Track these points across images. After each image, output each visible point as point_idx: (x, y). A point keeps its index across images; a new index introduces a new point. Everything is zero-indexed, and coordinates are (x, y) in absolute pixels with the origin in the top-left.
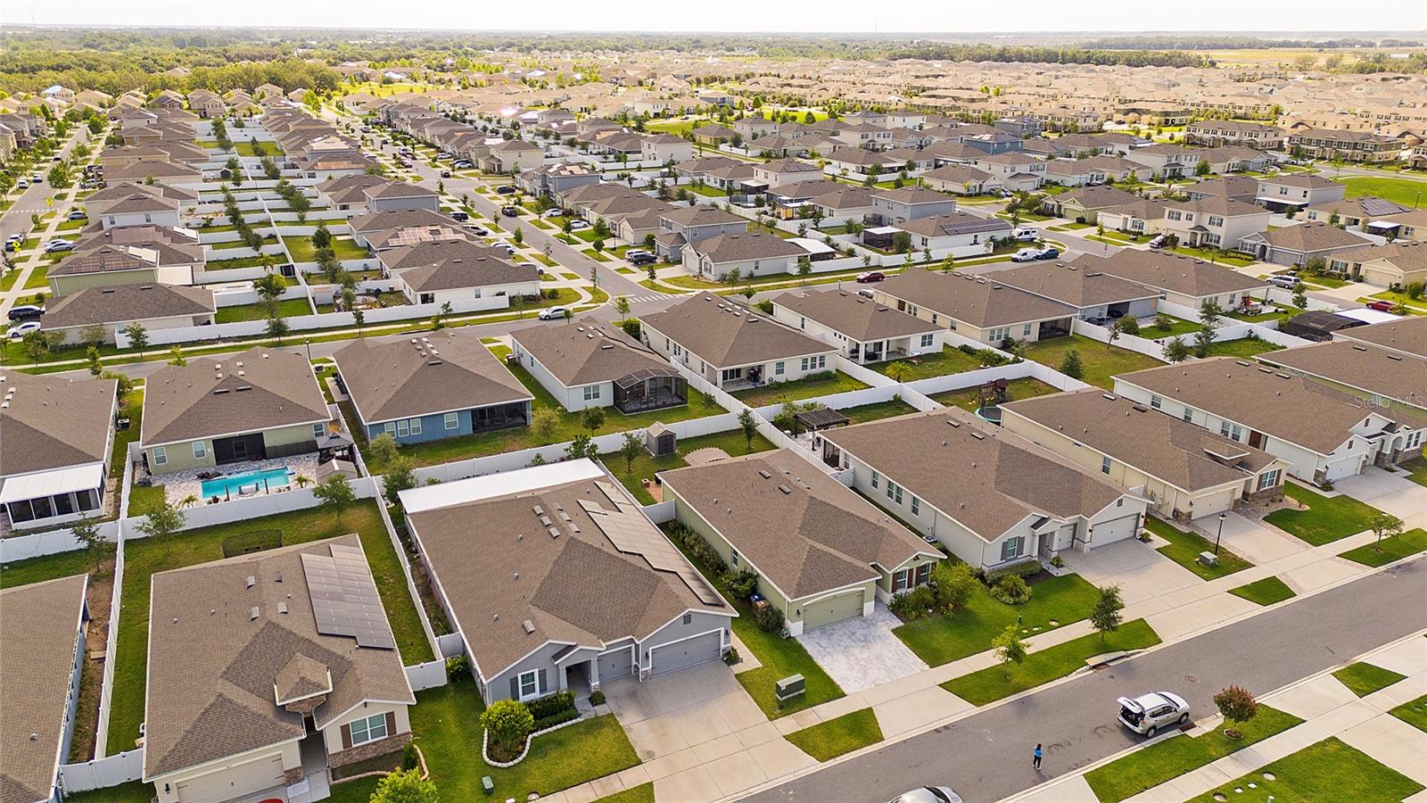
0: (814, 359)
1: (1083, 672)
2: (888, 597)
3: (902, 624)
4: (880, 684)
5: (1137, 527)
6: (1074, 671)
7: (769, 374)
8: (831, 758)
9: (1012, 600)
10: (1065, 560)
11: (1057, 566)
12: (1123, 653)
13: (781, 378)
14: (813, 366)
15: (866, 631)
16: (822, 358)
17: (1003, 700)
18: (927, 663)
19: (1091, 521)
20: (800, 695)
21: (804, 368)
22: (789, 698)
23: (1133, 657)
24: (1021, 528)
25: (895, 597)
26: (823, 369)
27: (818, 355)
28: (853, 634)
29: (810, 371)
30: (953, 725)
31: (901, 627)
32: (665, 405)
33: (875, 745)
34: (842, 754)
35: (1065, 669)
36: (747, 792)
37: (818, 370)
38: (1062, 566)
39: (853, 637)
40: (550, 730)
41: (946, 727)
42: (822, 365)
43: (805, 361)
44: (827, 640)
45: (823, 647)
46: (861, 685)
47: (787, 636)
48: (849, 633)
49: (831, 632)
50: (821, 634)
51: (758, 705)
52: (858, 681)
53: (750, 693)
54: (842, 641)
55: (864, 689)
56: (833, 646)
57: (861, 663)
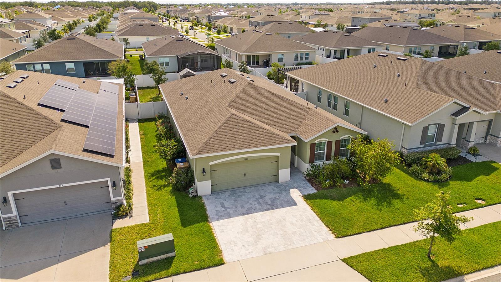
2: (306, 167)
3: (315, 191)
9: (432, 178)
10: (481, 151)
11: (474, 155)
14: (301, 59)
15: (276, 196)
16: (307, 54)
18: (333, 233)
20: (168, 258)
21: (296, 59)
25: (312, 167)
28: (262, 197)
29: (299, 61)
31: (314, 193)
37: (305, 61)
38: (478, 155)
39: (260, 200)
42: (307, 59)
44: (233, 201)
45: (225, 207)
46: (247, 252)
47: (194, 194)
48: (258, 196)
49: (241, 194)
50: (229, 196)
51: (110, 267)
52: (246, 246)
53: (111, 252)
54: (248, 203)
55: (248, 257)
56: (236, 207)
57: (258, 226)
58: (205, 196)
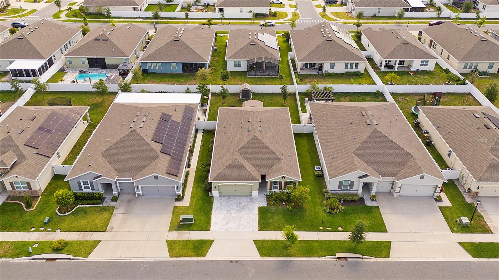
0: (352, 64)
1: (330, 258)
3: (266, 205)
4: (229, 231)
5: (435, 192)
6: (325, 256)
7: (326, 68)
8: (176, 257)
9: (329, 210)
10: (379, 198)
11: (372, 200)
12: (360, 256)
13: (331, 71)
14: (351, 68)
15: (247, 204)
16: (357, 64)
17: (276, 258)
18: (259, 228)
19: (399, 183)
20: (190, 224)
21: (346, 68)
22: (185, 224)
23: (364, 260)
24: (352, 176)
25: (270, 192)
26: (356, 70)
27: (355, 62)
28: (240, 203)
29: (349, 70)
30: (241, 261)
31: (264, 207)
32: (268, 75)
33: (199, 258)
34: (181, 257)
35: (322, 253)
36: (130, 259)
37: (354, 70)
38: (375, 201)
39: (238, 205)
40: (87, 206)
41: (237, 262)
42: (356, 67)
43: (347, 64)
44: (226, 203)
45: (221, 205)
46: (220, 228)
47: (211, 195)
48: (238, 203)
49: (232, 199)
50: (226, 199)
51: (171, 222)
52: (221, 226)
53: (172, 216)
54: (232, 205)
55: (220, 230)
56: (226, 206)
57: (230, 218)
58: (216, 197)
